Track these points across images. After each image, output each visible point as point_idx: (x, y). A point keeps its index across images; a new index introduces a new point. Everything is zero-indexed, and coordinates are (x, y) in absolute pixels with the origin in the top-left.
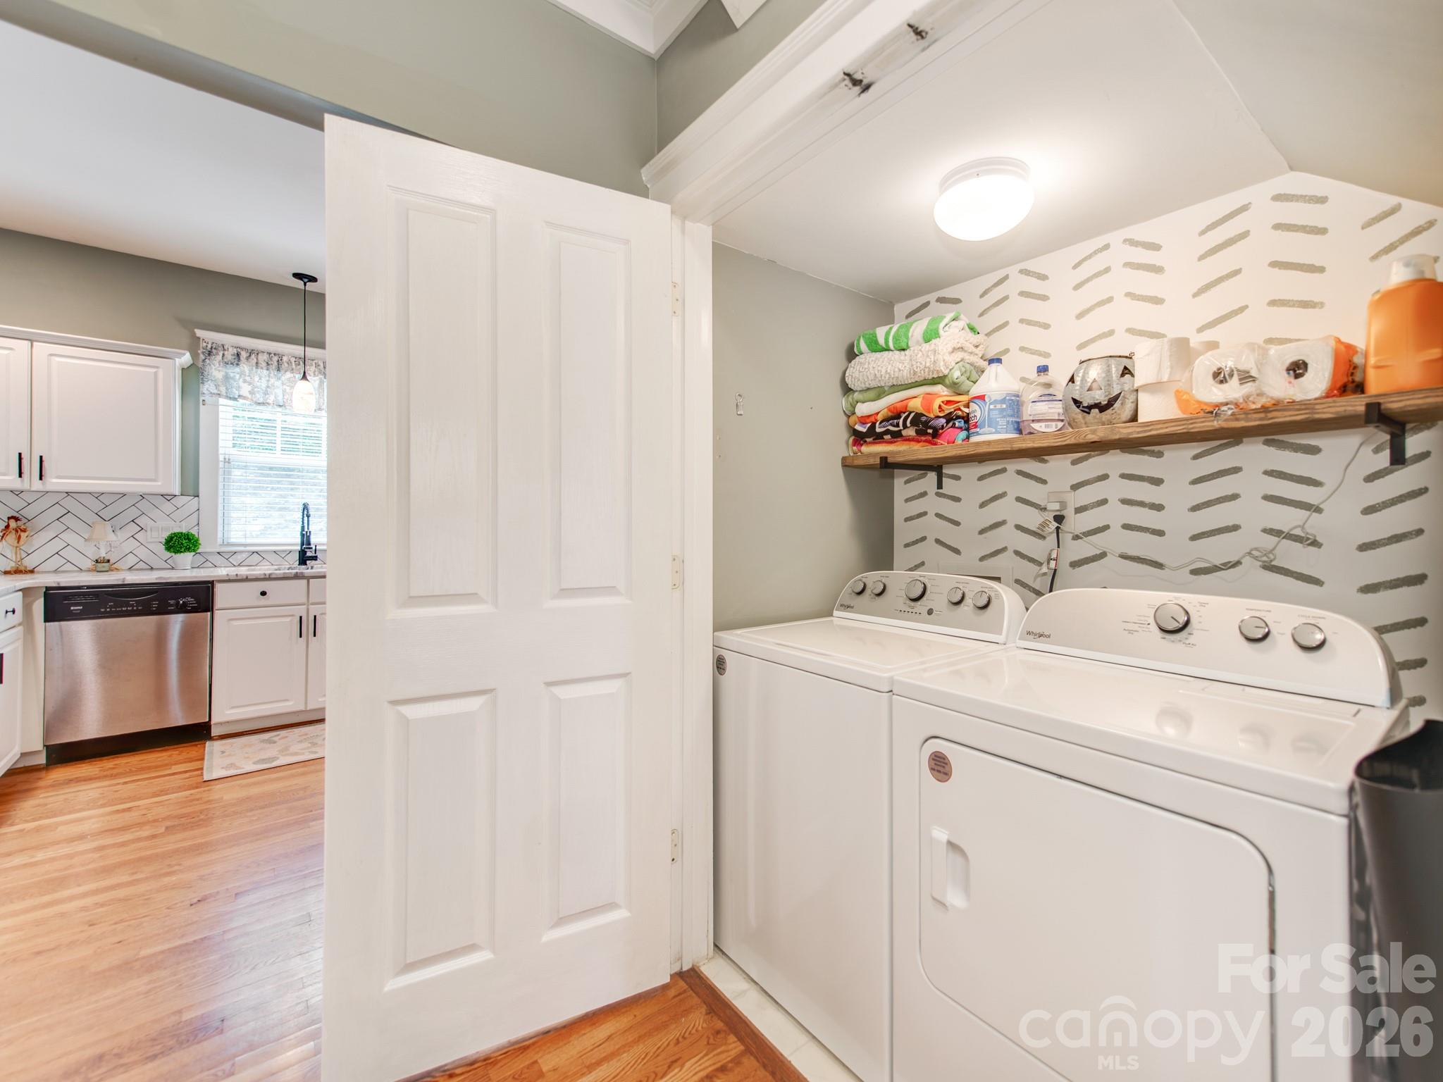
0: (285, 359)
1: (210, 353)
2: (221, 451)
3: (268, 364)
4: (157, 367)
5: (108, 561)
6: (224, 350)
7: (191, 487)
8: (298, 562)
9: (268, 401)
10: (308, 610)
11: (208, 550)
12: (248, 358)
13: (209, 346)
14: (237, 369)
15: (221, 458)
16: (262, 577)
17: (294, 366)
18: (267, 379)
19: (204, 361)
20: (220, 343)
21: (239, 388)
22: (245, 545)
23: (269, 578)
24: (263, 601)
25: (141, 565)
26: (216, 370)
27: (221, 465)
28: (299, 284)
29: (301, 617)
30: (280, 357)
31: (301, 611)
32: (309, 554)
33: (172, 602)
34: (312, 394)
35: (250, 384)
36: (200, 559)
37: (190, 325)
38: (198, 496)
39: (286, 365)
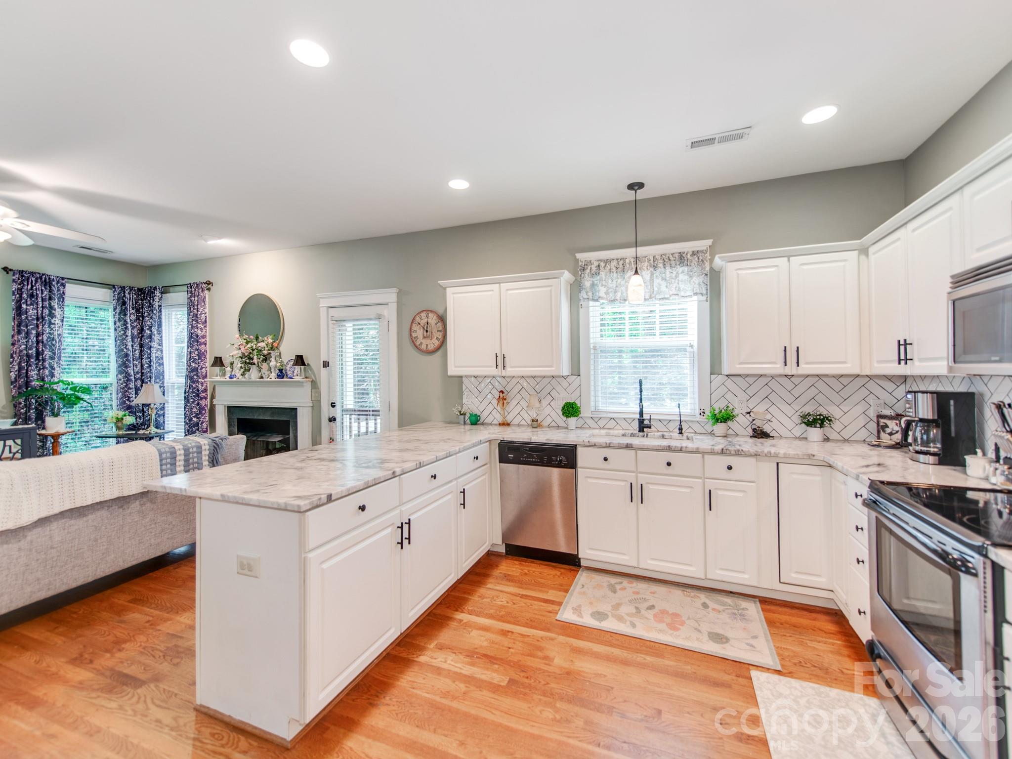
1: (583, 270)
2: (591, 341)
3: (617, 268)
5: (537, 421)
7: (576, 368)
8: (637, 429)
9: (617, 298)
10: (637, 477)
11: (585, 415)
12: (604, 267)
13: (583, 264)
14: (598, 277)
15: (591, 346)
18: (616, 280)
19: (580, 276)
20: (589, 260)
21: (599, 291)
24: (606, 465)
25: (553, 424)
26: (587, 281)
27: (591, 351)
28: (632, 193)
29: (632, 484)
31: (631, 477)
33: (554, 459)
37: (574, 251)
38: (579, 375)
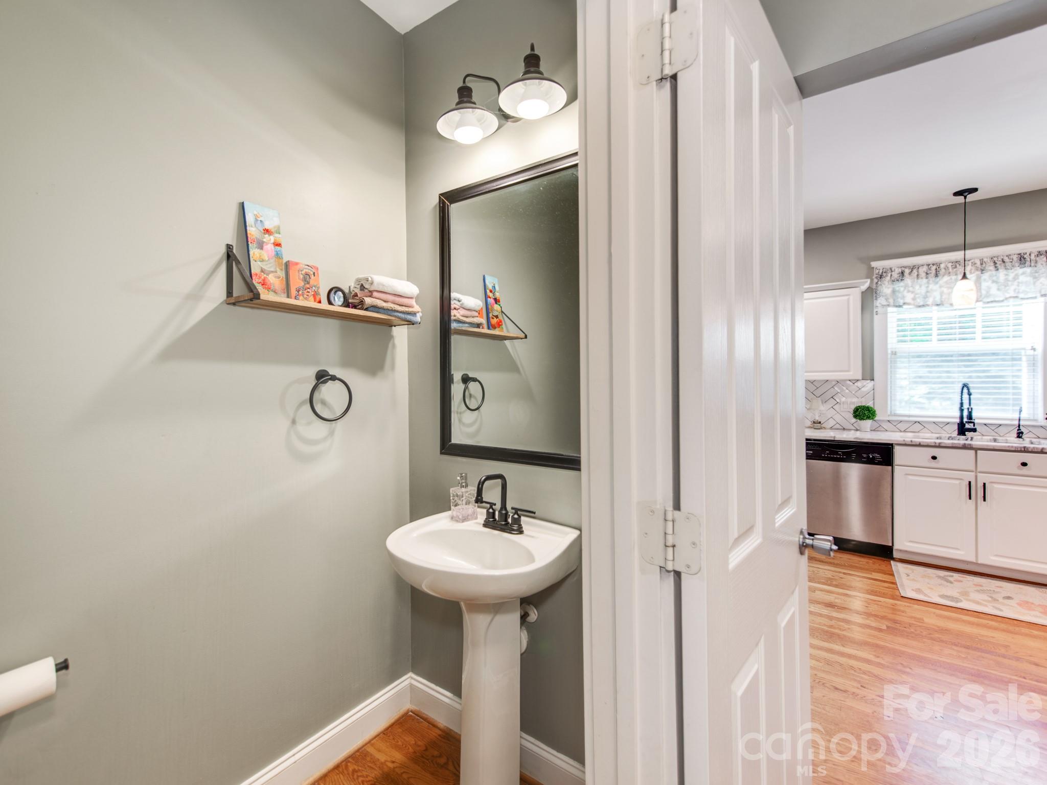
0: (942, 266)
1: (881, 277)
2: (889, 346)
3: (927, 274)
4: (849, 295)
5: (820, 423)
6: (892, 271)
7: (868, 374)
8: (956, 432)
9: (928, 303)
10: (976, 477)
11: (881, 418)
12: (910, 274)
13: (881, 272)
14: (902, 284)
15: (889, 352)
16: (933, 445)
17: (951, 270)
18: (927, 285)
19: (877, 283)
20: (888, 267)
21: (903, 297)
22: (909, 416)
23: (939, 446)
24: (933, 463)
25: (838, 426)
26: (886, 288)
27: (889, 356)
28: (960, 199)
29: (970, 482)
30: (938, 265)
31: (970, 477)
32: (967, 426)
33: (865, 456)
34: (972, 290)
35: (913, 292)
36: (876, 425)
37: (867, 260)
38: (873, 380)
39: (943, 270)
